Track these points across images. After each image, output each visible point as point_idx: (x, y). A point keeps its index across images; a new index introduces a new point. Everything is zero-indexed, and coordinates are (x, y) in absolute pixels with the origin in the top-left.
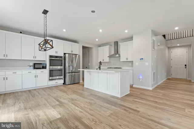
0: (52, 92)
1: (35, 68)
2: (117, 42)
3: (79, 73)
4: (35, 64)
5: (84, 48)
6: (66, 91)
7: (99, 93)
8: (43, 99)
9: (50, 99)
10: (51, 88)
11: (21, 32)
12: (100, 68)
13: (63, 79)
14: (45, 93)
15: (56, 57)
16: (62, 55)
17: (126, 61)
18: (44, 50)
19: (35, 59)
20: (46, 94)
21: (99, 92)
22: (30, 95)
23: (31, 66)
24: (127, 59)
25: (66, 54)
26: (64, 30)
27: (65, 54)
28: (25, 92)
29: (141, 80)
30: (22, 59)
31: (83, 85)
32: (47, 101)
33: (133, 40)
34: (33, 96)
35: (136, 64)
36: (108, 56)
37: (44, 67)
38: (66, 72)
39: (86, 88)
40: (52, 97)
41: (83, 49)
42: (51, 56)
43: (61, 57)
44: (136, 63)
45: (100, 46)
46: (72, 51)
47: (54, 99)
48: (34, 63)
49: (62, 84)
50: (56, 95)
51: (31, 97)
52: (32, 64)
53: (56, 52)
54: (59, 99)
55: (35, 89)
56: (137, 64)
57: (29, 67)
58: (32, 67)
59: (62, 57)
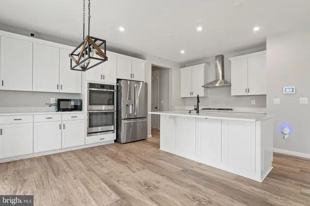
0: (96, 163)
1: (59, 109)
2: (223, 56)
3: (145, 120)
4: (59, 101)
5: (155, 68)
6: (126, 160)
7: (200, 166)
8: (79, 181)
9: (93, 181)
10: (91, 151)
11: (32, 35)
12: (197, 110)
13: (115, 131)
14: (80, 164)
15: (103, 86)
16: (114, 83)
17: (246, 94)
18: (82, 67)
19: (61, 91)
20: (84, 167)
21: (200, 164)
22: (50, 170)
23: (51, 105)
24: (248, 90)
25: (121, 80)
26: (122, 29)
27: (118, 80)
28: (39, 159)
29: (287, 136)
30: (34, 91)
31: (157, 145)
32: (87, 187)
33: (266, 50)
34: (56, 174)
35: (274, 101)
36: (203, 85)
37: (78, 108)
38: (121, 117)
39: (164, 152)
40: (99, 176)
41: (152, 71)
42: (91, 85)
43: (112, 87)
44: (275, 99)
45: (183, 65)
46: (132, 75)
47: (103, 184)
48: (58, 99)
49: (114, 142)
50: (106, 171)
51: (51, 174)
52: (53, 100)
53: (103, 77)
54: (116, 183)
55: (59, 154)
56: (277, 101)
57: (48, 107)
58: (54, 108)
59: (114, 86)
